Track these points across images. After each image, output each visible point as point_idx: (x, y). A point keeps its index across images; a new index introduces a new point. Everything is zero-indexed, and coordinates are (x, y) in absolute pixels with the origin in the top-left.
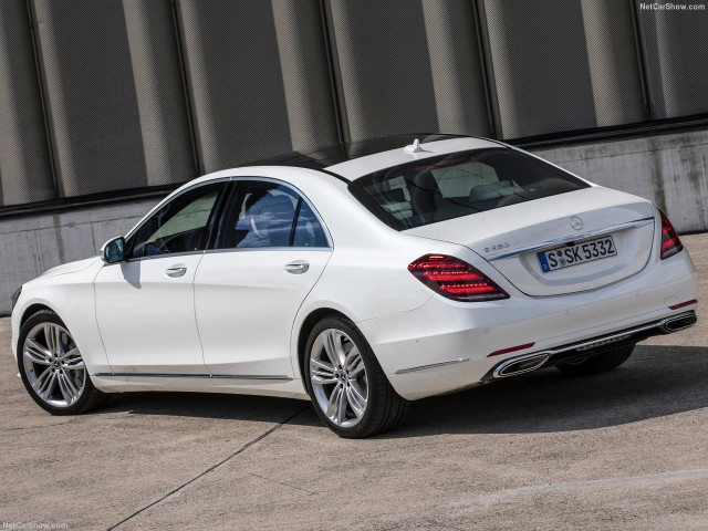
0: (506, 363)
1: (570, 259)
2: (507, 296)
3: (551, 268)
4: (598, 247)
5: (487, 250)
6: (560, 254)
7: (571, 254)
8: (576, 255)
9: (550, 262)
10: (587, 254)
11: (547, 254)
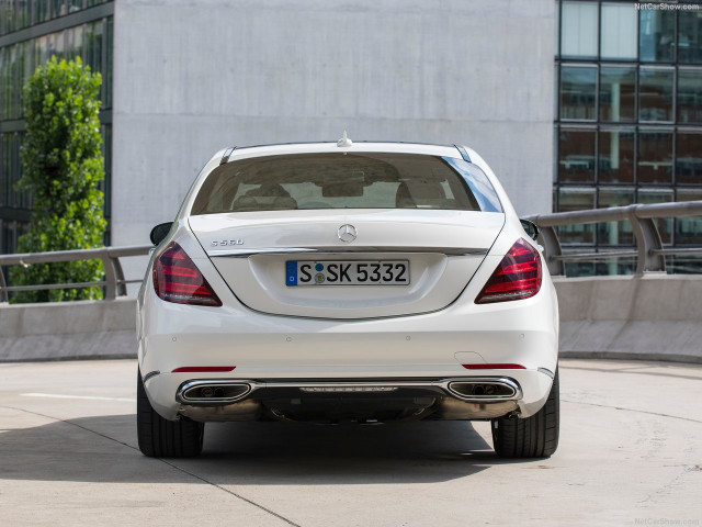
0: (193, 383)
1: (333, 277)
2: (218, 303)
3: (299, 282)
4: (383, 271)
5: (215, 245)
6: (319, 268)
7: (338, 271)
8: (343, 273)
9: (300, 274)
10: (362, 276)
11: (300, 265)
